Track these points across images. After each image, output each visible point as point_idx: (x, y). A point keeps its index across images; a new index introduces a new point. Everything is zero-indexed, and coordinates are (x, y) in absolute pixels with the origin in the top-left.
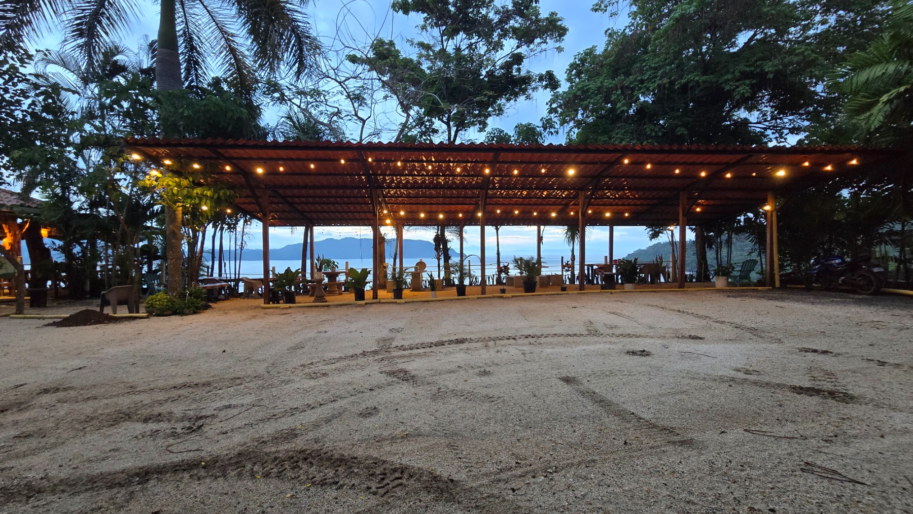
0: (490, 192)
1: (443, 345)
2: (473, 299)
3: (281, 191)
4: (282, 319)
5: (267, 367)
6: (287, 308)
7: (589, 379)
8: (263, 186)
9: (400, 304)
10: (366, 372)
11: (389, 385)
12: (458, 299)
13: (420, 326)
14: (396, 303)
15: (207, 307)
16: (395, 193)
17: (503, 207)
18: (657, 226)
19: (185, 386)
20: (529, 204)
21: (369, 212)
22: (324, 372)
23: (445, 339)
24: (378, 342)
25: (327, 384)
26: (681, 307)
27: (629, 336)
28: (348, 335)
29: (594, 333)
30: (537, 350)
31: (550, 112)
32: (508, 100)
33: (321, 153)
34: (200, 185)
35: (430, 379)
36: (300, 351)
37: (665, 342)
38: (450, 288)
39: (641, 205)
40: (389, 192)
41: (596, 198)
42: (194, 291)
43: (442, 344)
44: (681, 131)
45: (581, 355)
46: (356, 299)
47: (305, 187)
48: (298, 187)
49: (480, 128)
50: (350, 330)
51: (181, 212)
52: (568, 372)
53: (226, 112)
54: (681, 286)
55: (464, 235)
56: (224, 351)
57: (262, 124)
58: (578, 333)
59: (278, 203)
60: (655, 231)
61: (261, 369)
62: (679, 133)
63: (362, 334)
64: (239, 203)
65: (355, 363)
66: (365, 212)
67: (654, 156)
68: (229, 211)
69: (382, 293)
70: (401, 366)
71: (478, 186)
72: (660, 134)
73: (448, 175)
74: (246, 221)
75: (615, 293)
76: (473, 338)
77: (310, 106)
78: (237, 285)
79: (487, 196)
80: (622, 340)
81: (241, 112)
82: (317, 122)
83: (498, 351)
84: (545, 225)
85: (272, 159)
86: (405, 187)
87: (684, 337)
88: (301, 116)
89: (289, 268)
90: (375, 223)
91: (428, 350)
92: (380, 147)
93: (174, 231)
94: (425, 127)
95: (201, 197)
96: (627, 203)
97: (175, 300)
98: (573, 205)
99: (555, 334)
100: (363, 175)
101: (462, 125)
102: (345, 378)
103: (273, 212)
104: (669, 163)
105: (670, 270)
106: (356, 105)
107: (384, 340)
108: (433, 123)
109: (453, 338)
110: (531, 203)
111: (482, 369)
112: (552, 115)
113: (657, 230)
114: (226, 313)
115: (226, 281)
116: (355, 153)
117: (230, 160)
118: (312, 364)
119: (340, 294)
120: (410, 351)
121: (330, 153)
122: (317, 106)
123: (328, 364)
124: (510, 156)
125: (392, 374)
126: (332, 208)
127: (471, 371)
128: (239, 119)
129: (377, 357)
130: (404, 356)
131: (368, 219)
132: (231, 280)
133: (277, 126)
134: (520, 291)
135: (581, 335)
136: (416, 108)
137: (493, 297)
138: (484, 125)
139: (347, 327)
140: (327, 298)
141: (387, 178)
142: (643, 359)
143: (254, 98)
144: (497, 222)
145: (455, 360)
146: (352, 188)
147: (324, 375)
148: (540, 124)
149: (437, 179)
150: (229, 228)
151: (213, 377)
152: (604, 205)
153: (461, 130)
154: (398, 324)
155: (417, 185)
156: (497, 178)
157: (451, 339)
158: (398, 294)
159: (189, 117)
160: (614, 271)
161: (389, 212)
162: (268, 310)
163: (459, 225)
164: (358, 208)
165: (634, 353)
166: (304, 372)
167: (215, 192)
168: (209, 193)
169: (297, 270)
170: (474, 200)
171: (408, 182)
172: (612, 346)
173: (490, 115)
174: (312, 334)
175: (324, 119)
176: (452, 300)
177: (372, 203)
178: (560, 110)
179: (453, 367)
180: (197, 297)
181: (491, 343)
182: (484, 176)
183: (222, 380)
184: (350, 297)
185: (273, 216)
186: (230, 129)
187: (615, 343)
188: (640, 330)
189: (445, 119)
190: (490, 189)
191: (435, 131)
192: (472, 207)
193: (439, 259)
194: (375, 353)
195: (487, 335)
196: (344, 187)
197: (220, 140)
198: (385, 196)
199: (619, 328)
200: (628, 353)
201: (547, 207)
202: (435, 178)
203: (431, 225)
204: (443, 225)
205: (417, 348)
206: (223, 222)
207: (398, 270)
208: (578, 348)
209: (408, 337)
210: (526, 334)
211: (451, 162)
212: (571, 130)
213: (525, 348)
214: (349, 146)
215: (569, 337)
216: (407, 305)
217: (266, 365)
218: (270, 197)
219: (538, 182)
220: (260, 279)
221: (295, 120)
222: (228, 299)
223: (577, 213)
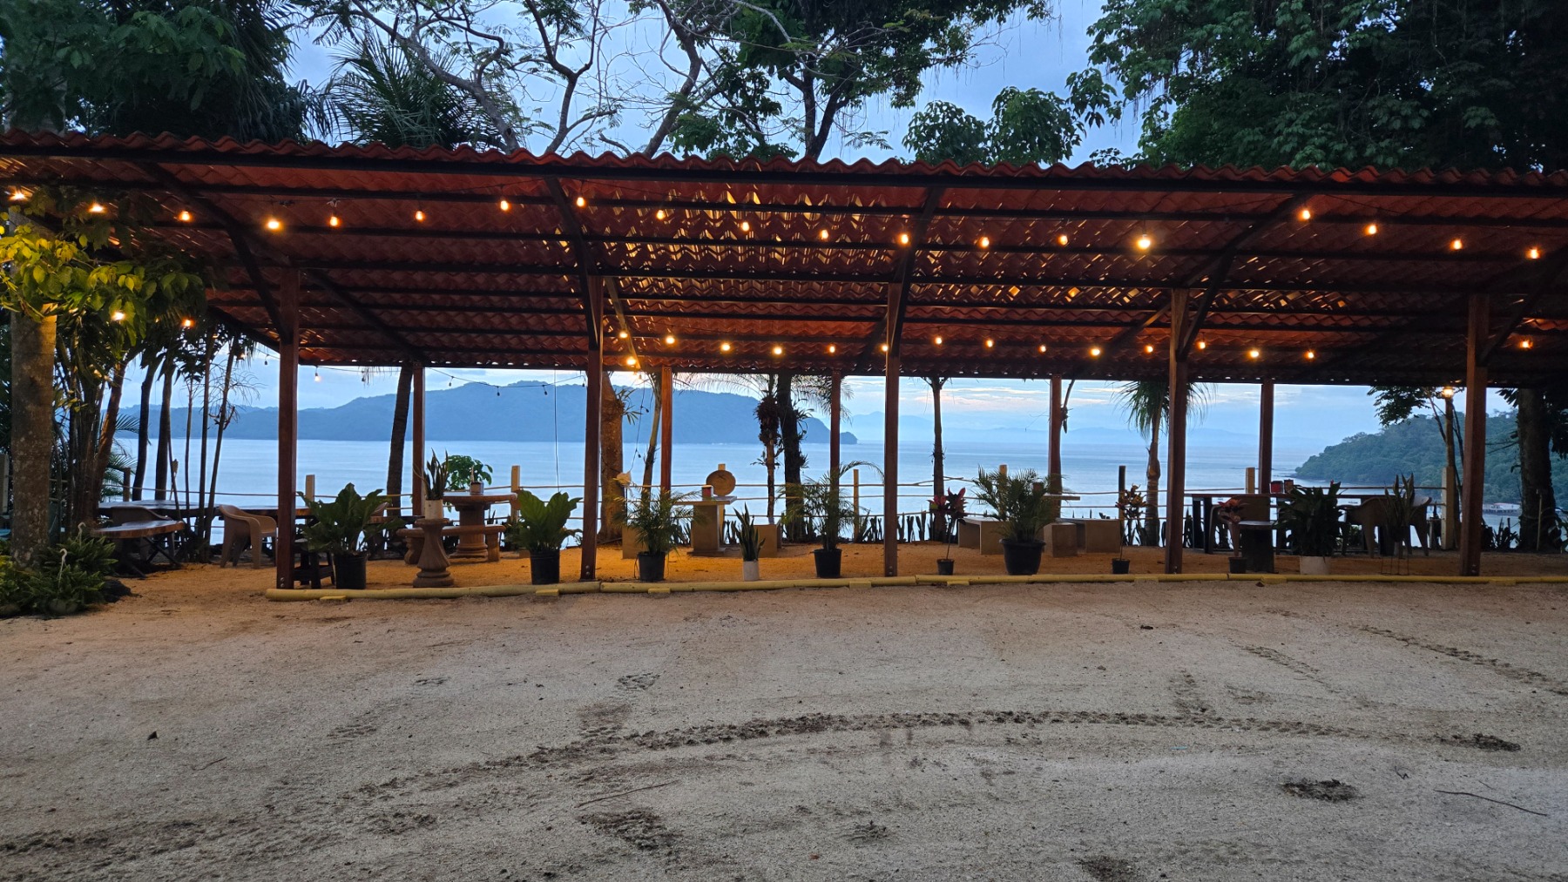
0: (916, 288)
1: (763, 734)
2: (861, 589)
3: (334, 274)
4: (322, 635)
5: (270, 791)
6: (338, 602)
7: (1165, 869)
8: (286, 260)
9: (655, 595)
10: (542, 816)
11: (601, 861)
12: (820, 587)
13: (706, 669)
14: (644, 593)
15: (116, 594)
16: (651, 286)
17: (952, 328)
18: (1403, 385)
19: (37, 843)
20: (1027, 322)
21: (580, 333)
22: (423, 812)
23: (771, 716)
24: (584, 715)
25: (429, 849)
26: (1460, 638)
27: (1298, 727)
28: (502, 692)
29: (1196, 714)
30: (1025, 761)
31: (1098, 57)
32: (981, 18)
33: (445, 180)
34: (109, 255)
35: (716, 848)
36: (364, 743)
37: (1400, 753)
38: (799, 549)
39: (1355, 328)
40: (634, 284)
41: (1222, 308)
42: (82, 547)
43: (758, 730)
44: (1476, 116)
45: (1150, 788)
46: (535, 582)
47: (403, 264)
48: (382, 263)
49: (898, 95)
50: (508, 677)
51: (53, 328)
52: (1109, 842)
53: (186, 57)
54: (1471, 568)
55: (843, 401)
56: (154, 736)
57: (290, 81)
58: (1149, 712)
59: (328, 304)
60: (1399, 399)
61: (250, 795)
62: (1472, 124)
63: (544, 693)
64: (218, 301)
65: (511, 784)
66: (565, 333)
67: (1387, 201)
68: (188, 323)
69: (610, 560)
70: (641, 801)
71: (882, 273)
72: (1416, 124)
73: (799, 243)
74: (236, 351)
75: (1271, 583)
76: (848, 717)
77: (423, 31)
78: (205, 525)
79: (906, 300)
80: (1275, 740)
81: (228, 57)
82: (444, 78)
83: (915, 763)
84: (1074, 376)
85: (310, 191)
86: (680, 270)
87: (1459, 740)
88: (398, 56)
89: (350, 486)
90: (597, 362)
91: (719, 749)
92: (608, 167)
93: (33, 381)
94: (744, 95)
95: (110, 294)
96: (1313, 322)
97: (28, 571)
98: (1152, 325)
99: (1084, 714)
100: (562, 237)
101: (846, 88)
102: (478, 833)
103: (311, 326)
104: (1434, 219)
105: (1441, 513)
106: (551, 30)
107: (602, 713)
108: (765, 84)
109: (792, 714)
110: (1034, 317)
111: (865, 821)
112: (1102, 68)
113: (1404, 394)
114: (169, 613)
115: (175, 514)
116: (541, 181)
117: (192, 193)
118: (393, 784)
119: (493, 559)
120: (670, 753)
121: (473, 181)
122: (443, 31)
123: (436, 786)
124: (972, 197)
125: (614, 824)
126: (478, 320)
127: (832, 825)
128: (223, 75)
129: (575, 769)
130: (651, 768)
131: (577, 352)
132: (188, 513)
133: (330, 86)
134: (993, 567)
135: (1159, 719)
136: (720, 41)
137: (918, 584)
138: (909, 89)
139: (502, 666)
140: (454, 572)
141: (630, 247)
142: (1330, 810)
143: (267, 14)
144: (937, 369)
145: (794, 785)
146: (532, 269)
147: (425, 821)
148: (1065, 93)
149: (769, 252)
150: (187, 368)
151: (118, 816)
152: (1246, 326)
153: (844, 104)
154: (645, 663)
155: (711, 268)
156: (936, 253)
157: (788, 715)
158: (652, 568)
159: (84, 69)
160: (1273, 515)
161: (634, 333)
162: (286, 606)
163: (833, 372)
164: (550, 321)
165: (1304, 789)
166: (370, 810)
167: (148, 278)
168: (131, 283)
169: (373, 496)
170: (871, 307)
171: (686, 257)
172: (1240, 762)
173: (926, 65)
174: (402, 687)
175: (463, 69)
176: (802, 588)
177: (587, 312)
178: (1126, 51)
179: (781, 808)
180: (89, 566)
181: (899, 734)
182: (897, 247)
183: (137, 829)
184: (518, 568)
185: (312, 337)
186: (195, 104)
187: (1252, 751)
188: (1333, 711)
189: (798, 75)
190: (917, 280)
191: (772, 108)
192: (865, 327)
193: (771, 465)
194: (572, 753)
195: (887, 707)
196: (512, 268)
197: (166, 139)
198: (623, 294)
199: (1270, 701)
200: (1288, 786)
201: (1079, 331)
202: (762, 250)
203: (750, 372)
204: (785, 373)
205: (691, 743)
206: (175, 351)
207: (656, 492)
208: (1144, 763)
209: (670, 704)
210: (999, 708)
211: (807, 209)
212: (1156, 107)
213: (991, 755)
214: (522, 163)
215: (1122, 726)
216: (674, 602)
217: (267, 783)
218: (304, 287)
219: (1052, 264)
220: (270, 513)
221: (380, 65)
222: (178, 567)
223: (1162, 347)
